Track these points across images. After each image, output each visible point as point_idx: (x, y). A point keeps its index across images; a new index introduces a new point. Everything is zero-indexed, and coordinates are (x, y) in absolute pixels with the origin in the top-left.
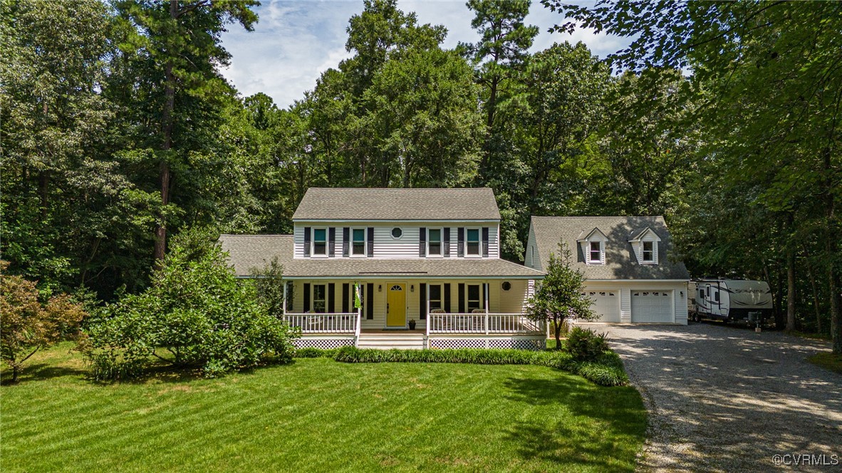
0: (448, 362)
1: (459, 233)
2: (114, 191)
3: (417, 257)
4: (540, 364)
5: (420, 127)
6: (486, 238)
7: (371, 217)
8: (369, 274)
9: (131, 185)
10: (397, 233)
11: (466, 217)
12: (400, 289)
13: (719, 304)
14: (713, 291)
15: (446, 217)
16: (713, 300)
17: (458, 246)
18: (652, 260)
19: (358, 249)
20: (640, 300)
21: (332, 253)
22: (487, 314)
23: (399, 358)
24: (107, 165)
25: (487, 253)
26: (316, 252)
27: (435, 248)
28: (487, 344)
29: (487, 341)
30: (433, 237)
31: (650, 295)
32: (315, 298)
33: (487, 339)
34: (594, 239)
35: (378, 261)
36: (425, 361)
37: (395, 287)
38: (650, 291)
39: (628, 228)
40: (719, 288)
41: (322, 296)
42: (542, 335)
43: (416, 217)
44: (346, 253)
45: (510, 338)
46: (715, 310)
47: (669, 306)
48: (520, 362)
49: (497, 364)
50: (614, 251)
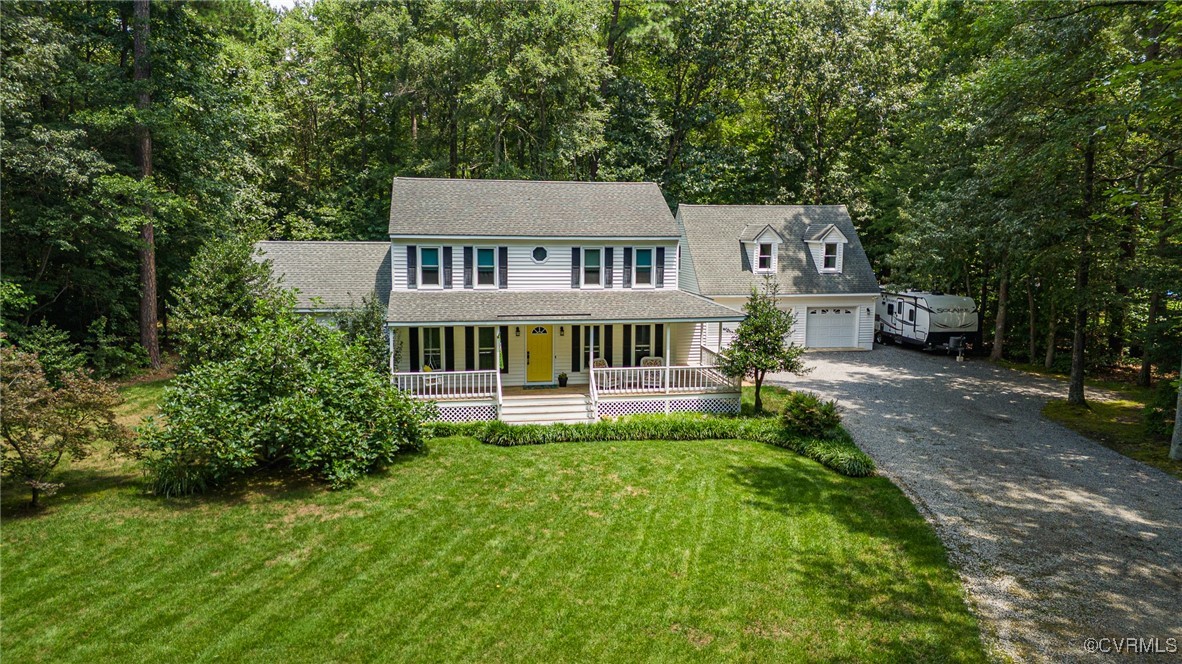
0: (632, 439)
1: (625, 255)
2: (84, 178)
3: (568, 288)
4: (750, 439)
5: (528, 73)
6: (661, 261)
7: (504, 232)
8: (512, 318)
9: (110, 167)
10: (540, 254)
11: (636, 233)
12: (545, 332)
13: (915, 325)
14: (907, 308)
15: (609, 233)
16: (907, 319)
17: (624, 273)
18: (834, 267)
19: (486, 276)
20: (819, 319)
21: (448, 283)
22: (668, 367)
23: (567, 436)
24: (70, 135)
25: (662, 283)
26: (425, 282)
27: (592, 275)
28: (667, 406)
29: (667, 403)
30: (589, 261)
31: (831, 313)
32: (426, 345)
33: (667, 400)
34: (765, 240)
35: (516, 295)
36: (604, 440)
37: (537, 329)
38: (831, 308)
39: (806, 221)
40: (916, 305)
41: (437, 344)
42: (737, 392)
43: (567, 233)
44: (468, 283)
45: (697, 398)
46: (908, 332)
47: (851, 326)
48: (724, 436)
49: (695, 439)
50: (791, 253)
